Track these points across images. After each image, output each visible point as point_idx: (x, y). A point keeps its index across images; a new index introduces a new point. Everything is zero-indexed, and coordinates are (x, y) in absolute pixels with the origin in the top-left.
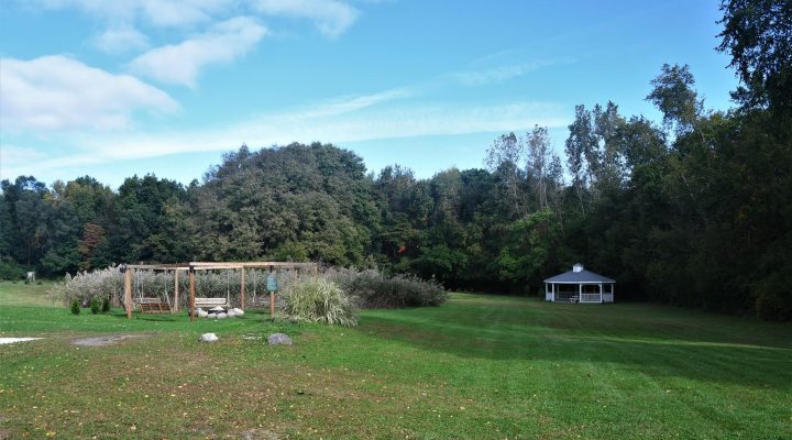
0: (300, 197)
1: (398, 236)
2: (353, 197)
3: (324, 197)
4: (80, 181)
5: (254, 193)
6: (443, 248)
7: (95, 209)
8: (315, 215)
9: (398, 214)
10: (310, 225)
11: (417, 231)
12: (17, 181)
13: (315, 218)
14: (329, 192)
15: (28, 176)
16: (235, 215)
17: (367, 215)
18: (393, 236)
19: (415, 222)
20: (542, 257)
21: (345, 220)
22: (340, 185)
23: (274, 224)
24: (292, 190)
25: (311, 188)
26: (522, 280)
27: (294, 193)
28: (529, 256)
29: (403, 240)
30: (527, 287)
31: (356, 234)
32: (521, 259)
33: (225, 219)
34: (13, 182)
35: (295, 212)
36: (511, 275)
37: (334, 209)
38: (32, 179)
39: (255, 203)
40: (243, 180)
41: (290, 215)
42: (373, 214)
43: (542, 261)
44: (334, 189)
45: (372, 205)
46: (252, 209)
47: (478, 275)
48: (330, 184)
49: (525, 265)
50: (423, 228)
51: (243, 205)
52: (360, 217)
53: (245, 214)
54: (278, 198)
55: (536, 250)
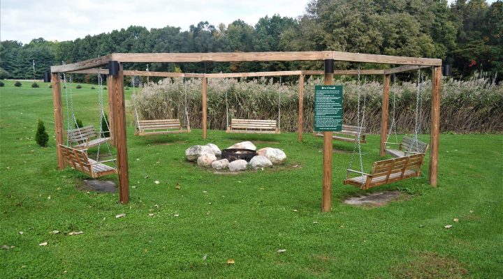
0: (385, 17)
2: (432, 16)
3: (406, 16)
4: (235, 23)
5: (345, 16)
7: (241, 41)
8: (397, 33)
9: (471, 33)
10: (393, 42)
12: (199, 25)
13: (397, 36)
14: (411, 13)
15: (204, 21)
16: (328, 36)
17: (444, 33)
18: (465, 52)
19: (487, 39)
21: (426, 37)
22: (422, 6)
23: (361, 41)
24: (378, 12)
25: (395, 10)
27: (380, 14)
29: (475, 55)
31: (434, 50)
33: (322, 39)
34: (196, 26)
35: (380, 31)
37: (416, 27)
38: (207, 23)
39: (345, 24)
40: (336, 6)
41: (376, 33)
42: (450, 32)
44: (416, 10)
45: (449, 24)
46: (342, 29)
48: (412, 6)
50: (496, 44)
51: (336, 27)
52: (437, 36)
53: (337, 33)
54: (365, 20)
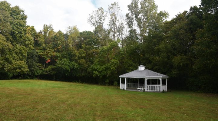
1: (46, 55)
6: (66, 60)
11: (56, 53)
20: (116, 64)
26: (105, 77)
28: (109, 64)
30: (107, 81)
32: (104, 66)
36: (99, 74)
43: (116, 66)
47: (83, 74)
49: (107, 69)
55: (113, 60)
